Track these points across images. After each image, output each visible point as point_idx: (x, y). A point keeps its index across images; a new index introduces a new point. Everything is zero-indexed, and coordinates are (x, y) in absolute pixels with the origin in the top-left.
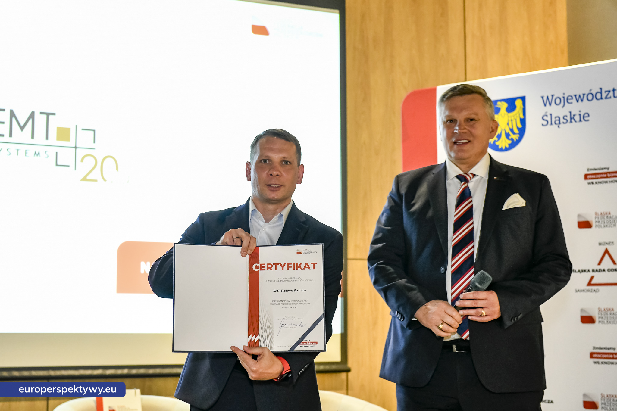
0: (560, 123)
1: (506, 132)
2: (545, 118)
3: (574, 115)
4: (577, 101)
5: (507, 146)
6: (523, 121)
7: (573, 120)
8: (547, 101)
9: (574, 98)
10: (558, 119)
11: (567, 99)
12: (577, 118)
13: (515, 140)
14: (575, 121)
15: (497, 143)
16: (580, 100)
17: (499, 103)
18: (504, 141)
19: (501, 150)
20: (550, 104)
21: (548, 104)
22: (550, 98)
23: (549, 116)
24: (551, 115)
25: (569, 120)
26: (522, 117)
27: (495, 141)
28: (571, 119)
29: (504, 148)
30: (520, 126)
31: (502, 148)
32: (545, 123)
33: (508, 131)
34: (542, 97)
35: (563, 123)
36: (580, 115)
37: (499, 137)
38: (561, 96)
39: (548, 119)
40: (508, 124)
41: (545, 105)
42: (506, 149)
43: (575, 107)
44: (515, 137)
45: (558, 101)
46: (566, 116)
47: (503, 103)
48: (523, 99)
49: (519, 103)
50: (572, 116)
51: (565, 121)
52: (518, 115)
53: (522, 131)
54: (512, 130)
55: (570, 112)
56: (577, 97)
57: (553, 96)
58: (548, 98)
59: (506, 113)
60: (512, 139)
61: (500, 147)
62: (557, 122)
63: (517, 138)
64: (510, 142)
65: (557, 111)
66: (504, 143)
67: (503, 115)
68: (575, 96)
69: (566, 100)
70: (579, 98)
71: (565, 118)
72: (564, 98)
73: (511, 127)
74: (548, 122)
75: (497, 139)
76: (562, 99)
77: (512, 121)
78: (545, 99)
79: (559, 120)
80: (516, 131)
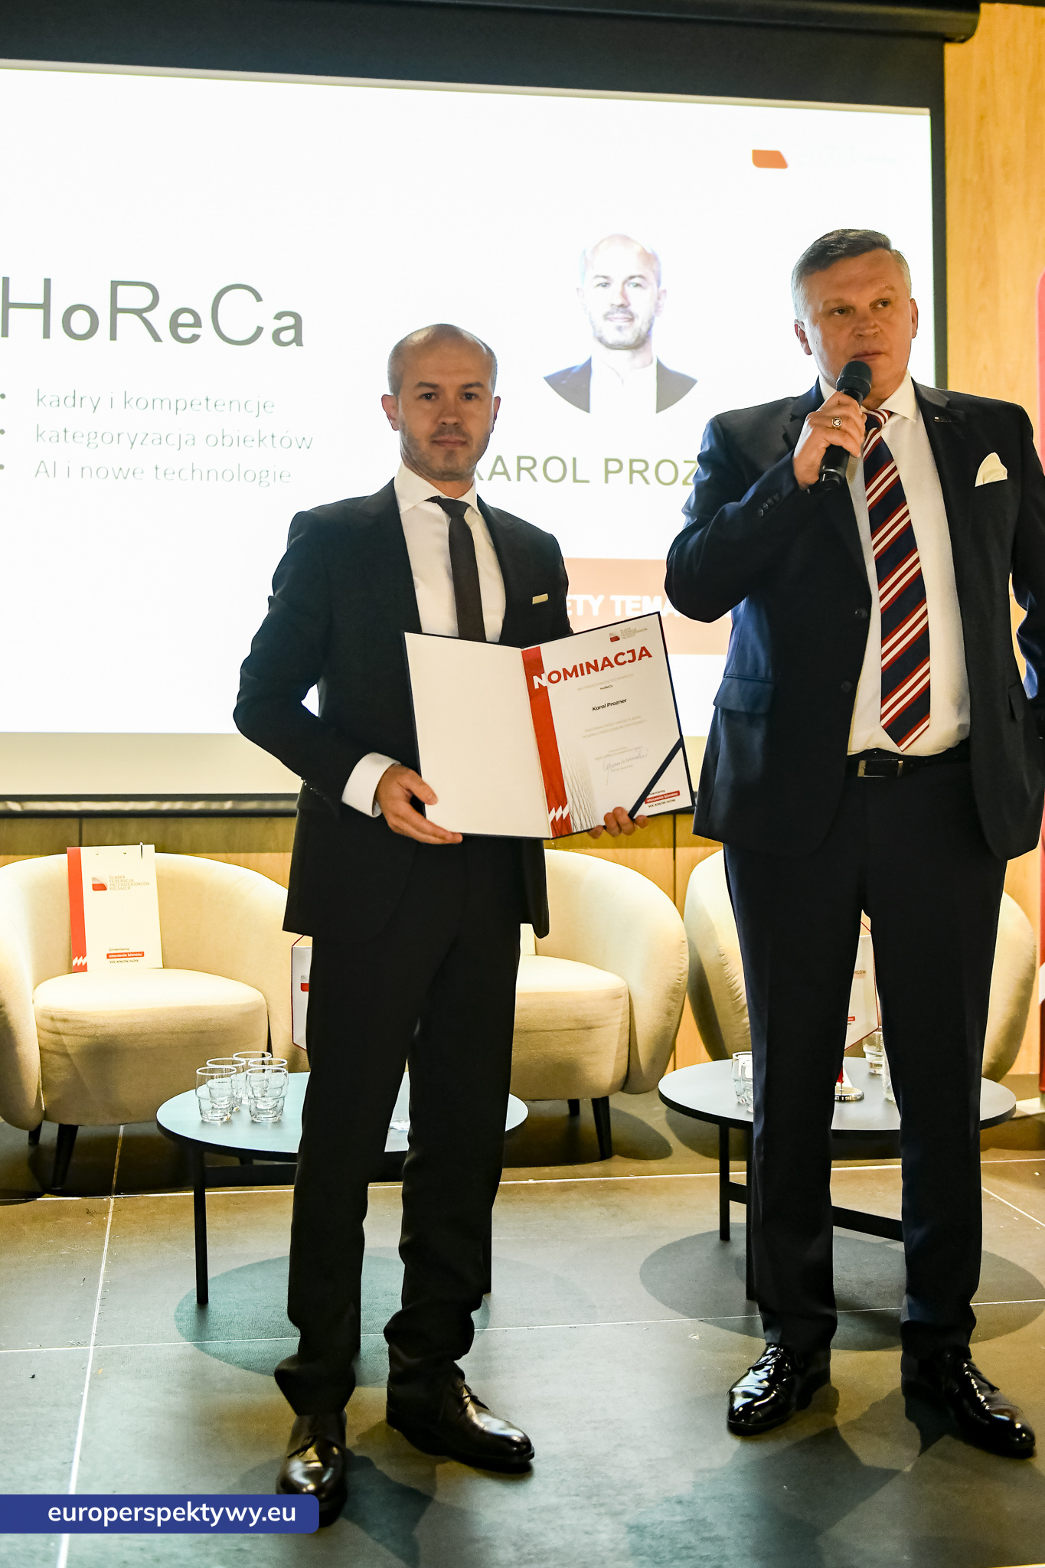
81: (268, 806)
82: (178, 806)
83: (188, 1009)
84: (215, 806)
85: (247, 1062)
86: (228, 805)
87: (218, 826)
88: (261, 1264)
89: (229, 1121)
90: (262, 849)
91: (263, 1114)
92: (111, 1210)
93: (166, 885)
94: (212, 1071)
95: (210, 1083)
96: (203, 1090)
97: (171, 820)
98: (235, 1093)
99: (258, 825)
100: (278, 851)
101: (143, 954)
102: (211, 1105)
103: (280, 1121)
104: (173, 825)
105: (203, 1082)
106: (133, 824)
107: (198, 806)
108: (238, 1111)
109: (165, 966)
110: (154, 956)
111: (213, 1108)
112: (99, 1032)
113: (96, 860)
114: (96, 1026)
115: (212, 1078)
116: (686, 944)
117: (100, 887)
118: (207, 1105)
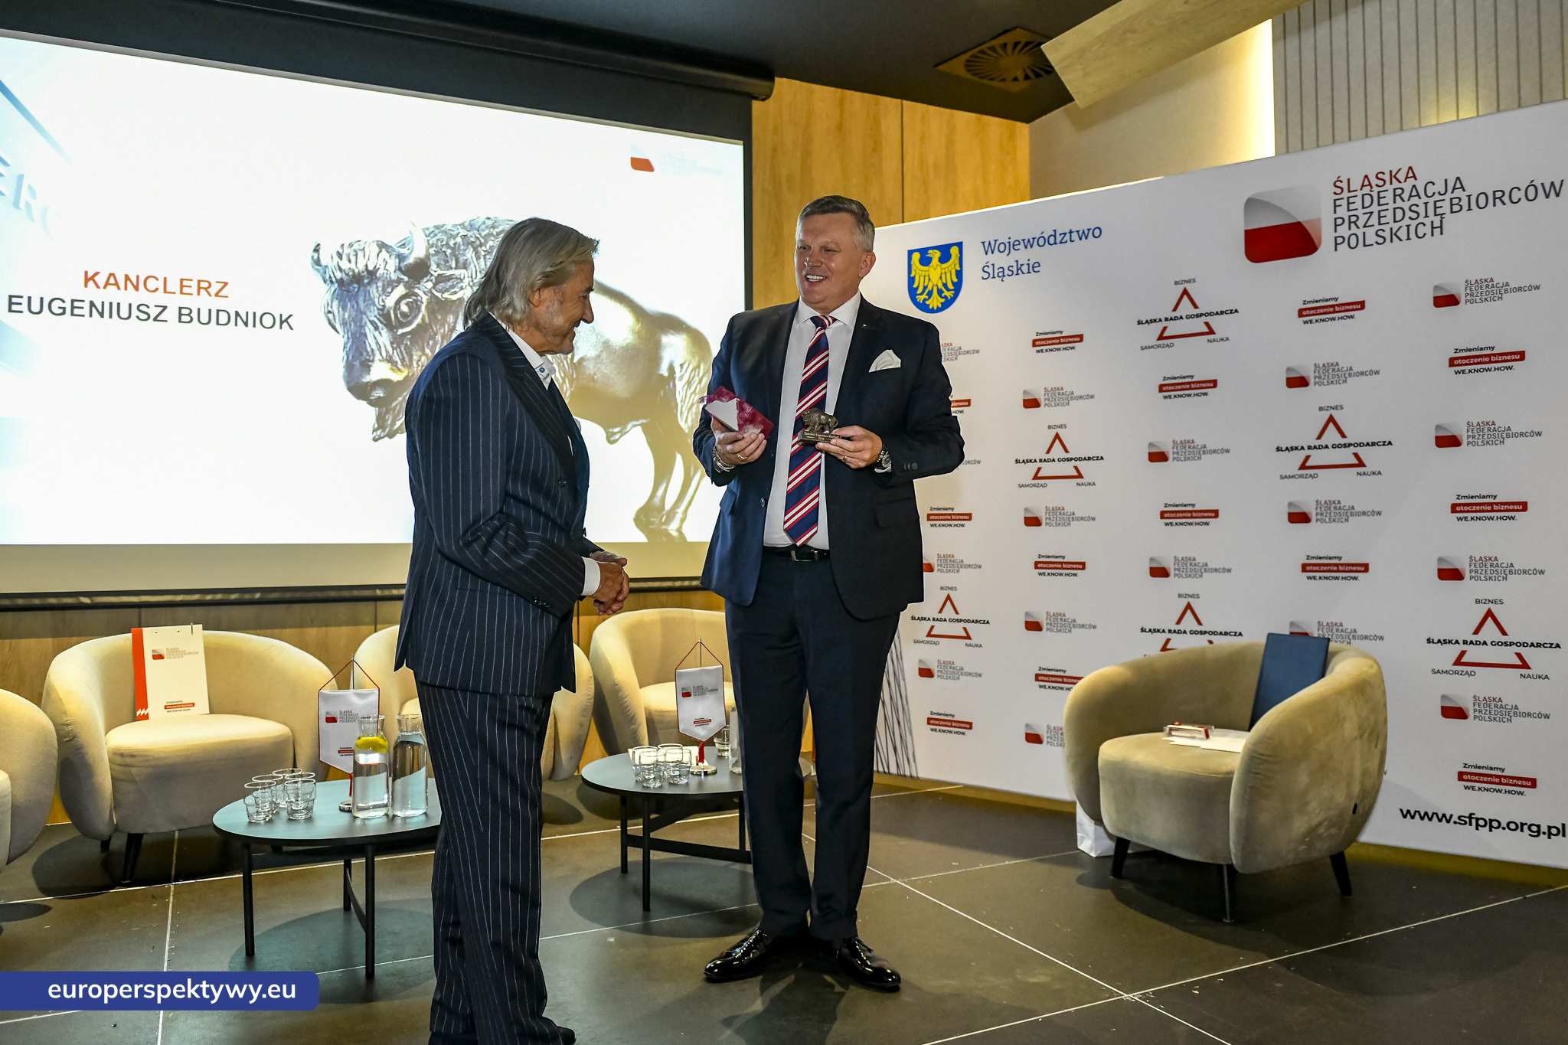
0: (1004, 276)
1: (938, 288)
2: (986, 269)
3: (1022, 265)
4: (1026, 247)
5: (940, 306)
6: (959, 274)
7: (1020, 272)
8: (989, 248)
9: (1022, 242)
10: (1001, 270)
11: (1014, 245)
12: (1025, 269)
13: (949, 298)
14: (1023, 273)
15: (927, 302)
16: (1029, 246)
17: (930, 251)
18: (935, 299)
19: (932, 311)
20: (993, 252)
21: (990, 251)
22: (993, 244)
23: (991, 267)
24: (993, 265)
25: (1015, 273)
26: (958, 269)
27: (925, 300)
28: (1018, 270)
29: (935, 308)
30: (955, 280)
31: (933, 308)
32: (986, 275)
33: (940, 286)
34: (983, 243)
35: (1008, 275)
36: (1028, 264)
37: (930, 294)
38: (1006, 241)
39: (991, 271)
40: (941, 278)
41: (986, 253)
42: (939, 310)
43: (1023, 255)
44: (949, 294)
45: (1002, 248)
46: (1012, 266)
47: (935, 251)
48: (960, 245)
49: (954, 251)
50: (1019, 266)
51: (1010, 273)
52: (953, 266)
53: (958, 286)
54: (945, 285)
55: (1017, 261)
56: (1026, 241)
57: (996, 241)
58: (990, 244)
59: (939, 264)
60: (946, 297)
61: (931, 307)
62: (1001, 274)
63: (952, 296)
64: (943, 300)
65: (1000, 260)
66: (935, 302)
67: (935, 266)
68: (1023, 240)
69: (1012, 246)
70: (1029, 244)
71: (1011, 268)
72: (1009, 242)
73: (944, 282)
74: (989, 274)
75: (927, 297)
76: (1007, 245)
77: (946, 273)
78: (986, 245)
79: (1003, 272)
80: (951, 286)
81: (288, 595)
82: (219, 597)
83: (232, 742)
84: (247, 596)
85: (284, 776)
86: (258, 596)
87: (250, 611)
88: (294, 922)
89: (271, 821)
90: (283, 626)
91: (298, 813)
92: (172, 894)
93: (212, 654)
94: (257, 784)
95: (255, 794)
96: (250, 799)
97: (213, 608)
98: (274, 800)
99: (281, 608)
100: (295, 627)
101: (193, 704)
102: (256, 810)
103: (311, 817)
104: (214, 611)
105: (250, 792)
106: (182, 612)
107: (233, 597)
108: (277, 813)
109: (211, 712)
110: (203, 705)
111: (257, 812)
112: (161, 763)
113: (154, 637)
114: (159, 759)
115: (257, 790)
116: (593, 678)
117: (158, 657)
118: (252, 810)
